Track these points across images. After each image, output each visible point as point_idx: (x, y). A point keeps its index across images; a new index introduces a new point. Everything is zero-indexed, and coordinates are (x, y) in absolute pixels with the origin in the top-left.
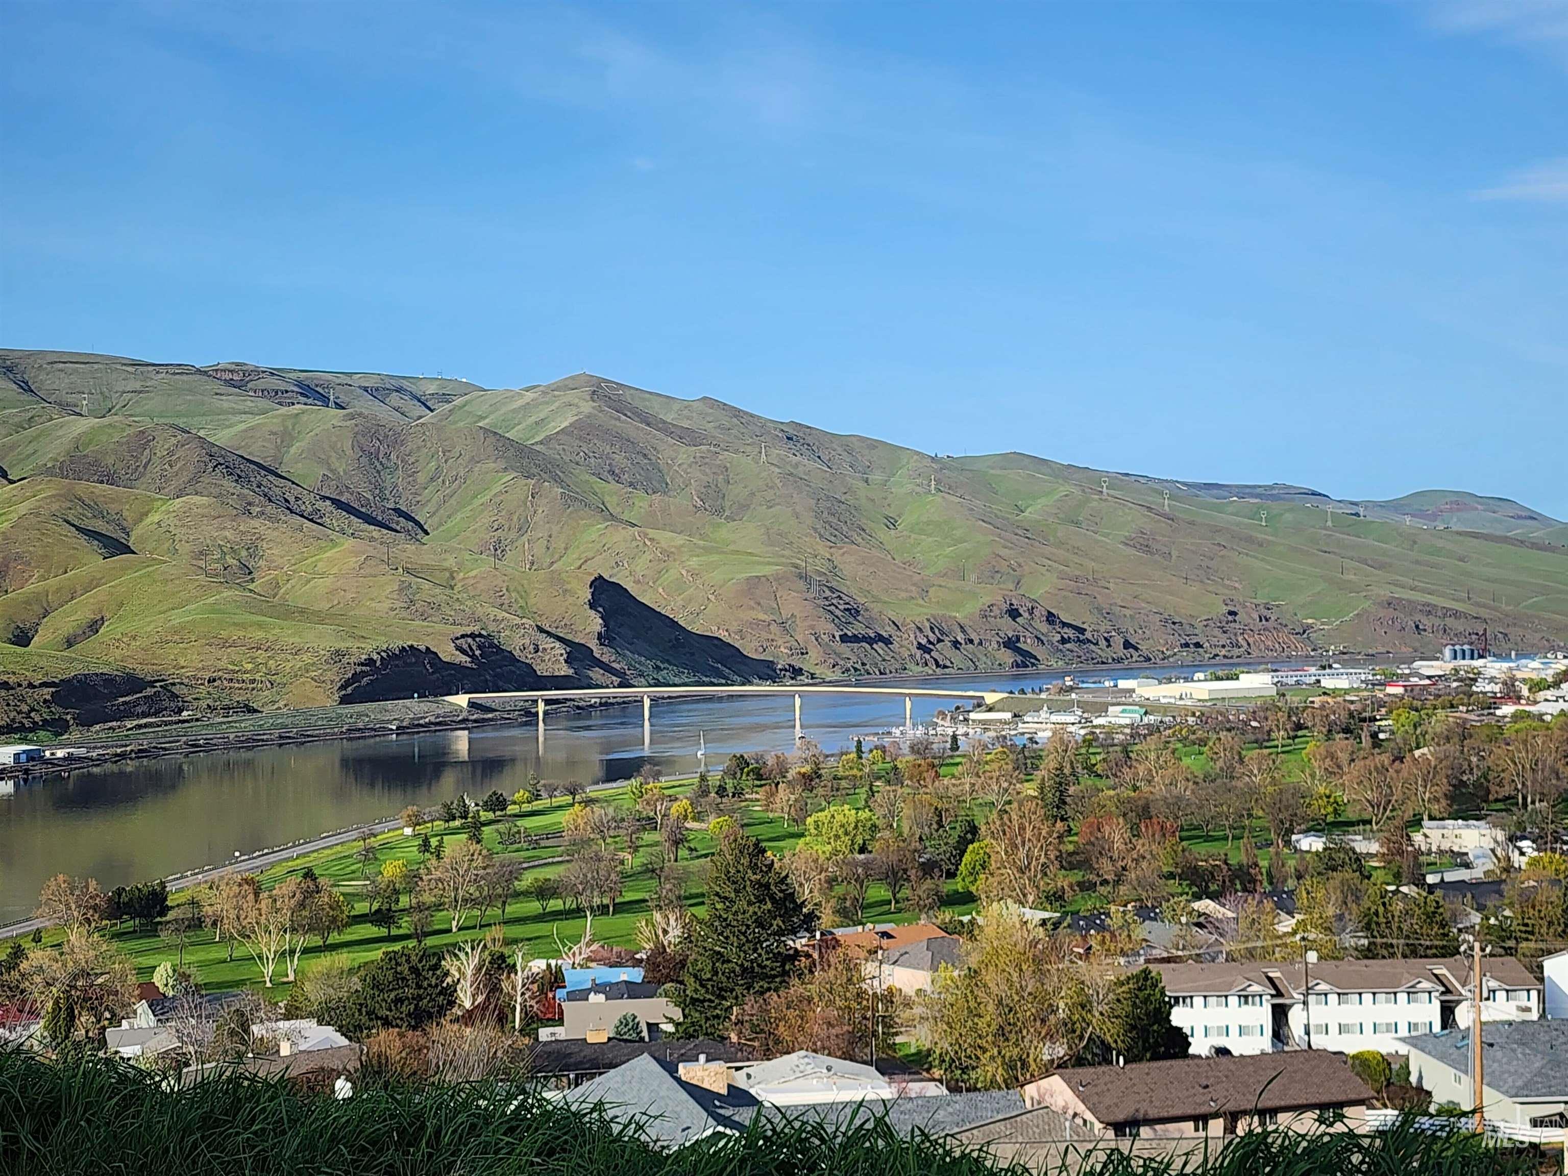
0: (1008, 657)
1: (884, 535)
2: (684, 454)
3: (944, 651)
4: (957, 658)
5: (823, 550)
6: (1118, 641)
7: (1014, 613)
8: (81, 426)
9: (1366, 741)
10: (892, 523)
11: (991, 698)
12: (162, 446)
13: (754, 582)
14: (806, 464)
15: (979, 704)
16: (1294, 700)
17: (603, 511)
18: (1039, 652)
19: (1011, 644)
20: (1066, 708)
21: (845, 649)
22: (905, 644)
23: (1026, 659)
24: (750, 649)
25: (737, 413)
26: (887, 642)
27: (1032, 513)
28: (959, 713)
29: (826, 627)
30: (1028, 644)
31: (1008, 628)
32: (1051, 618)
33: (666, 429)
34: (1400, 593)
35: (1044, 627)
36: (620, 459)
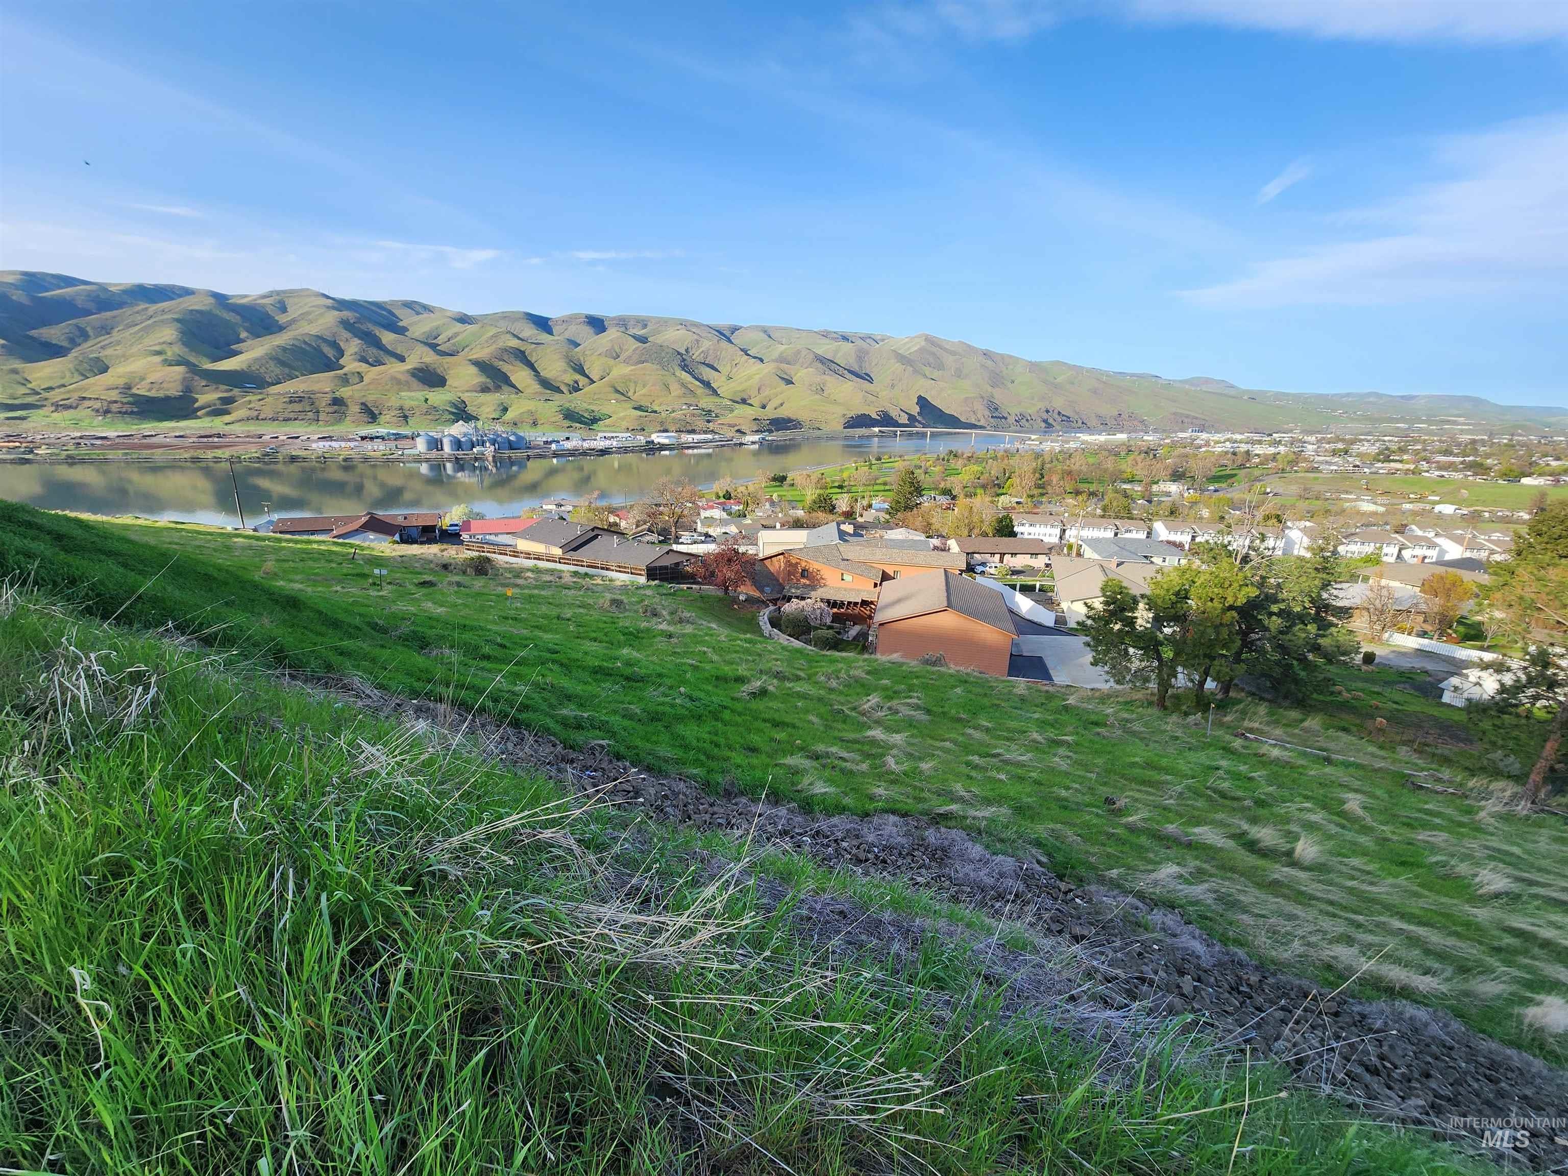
0: (1043, 425)
1: (1010, 385)
2: (951, 358)
3: (1023, 422)
4: (1027, 424)
5: (990, 389)
6: (1080, 422)
7: (1047, 411)
8: (784, 347)
9: (1151, 456)
10: (1013, 382)
11: (1033, 437)
12: (804, 353)
13: (966, 399)
14: (989, 363)
15: (1030, 439)
16: (1132, 443)
17: (925, 376)
18: (1054, 423)
19: (1045, 421)
20: (1057, 441)
21: (992, 420)
22: (1011, 420)
23: (1049, 426)
24: (963, 419)
25: (969, 346)
26: (1006, 418)
27: (1059, 380)
28: (1023, 441)
29: (987, 413)
30: (1051, 421)
31: (1045, 416)
32: (1059, 413)
33: (946, 350)
34: (1179, 411)
35: (1056, 416)
36: (931, 360)
